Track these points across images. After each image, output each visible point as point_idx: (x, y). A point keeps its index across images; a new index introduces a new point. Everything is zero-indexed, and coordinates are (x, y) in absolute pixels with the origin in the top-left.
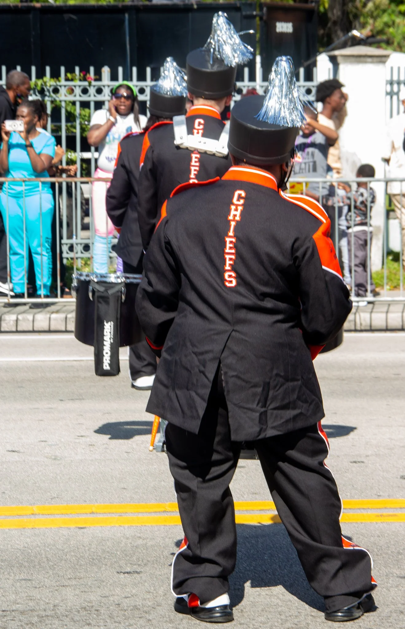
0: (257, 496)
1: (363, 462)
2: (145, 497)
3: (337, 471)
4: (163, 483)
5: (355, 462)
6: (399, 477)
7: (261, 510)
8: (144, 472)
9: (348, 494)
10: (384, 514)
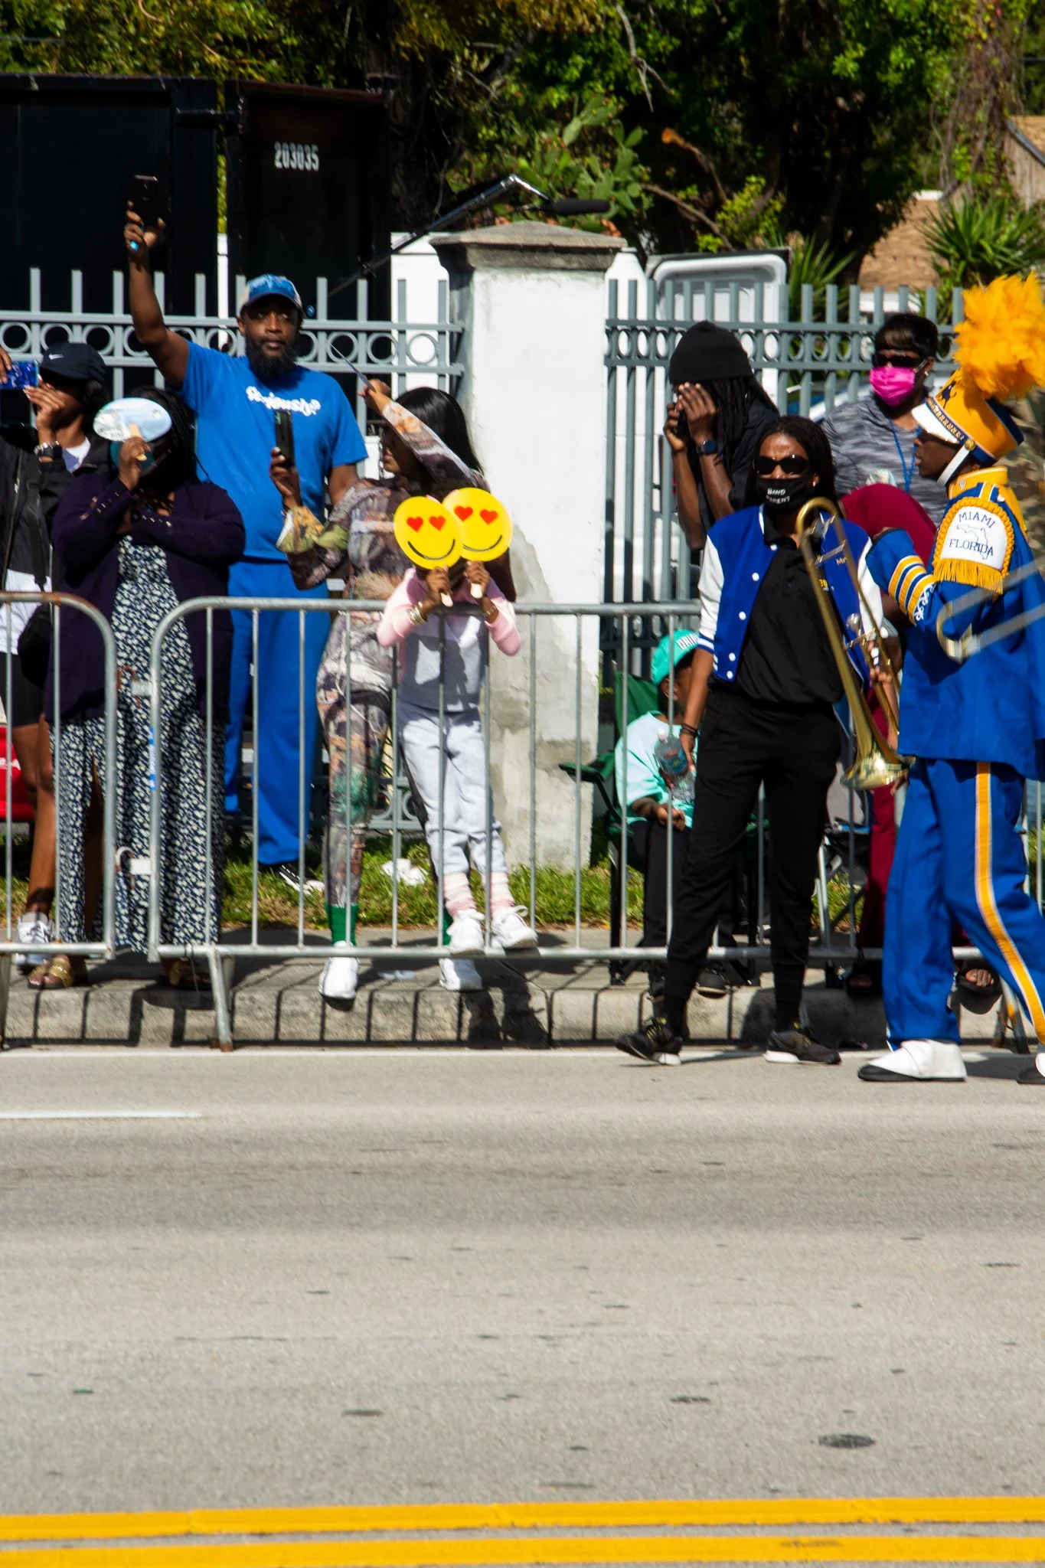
0: (437, 1492)
1: (705, 1400)
2: (121, 1496)
3: (639, 1423)
4: (160, 1457)
5: (684, 1400)
6: (816, 1441)
7: (459, 1529)
8: (97, 1428)
9: (689, 1486)
10: (803, 1539)
